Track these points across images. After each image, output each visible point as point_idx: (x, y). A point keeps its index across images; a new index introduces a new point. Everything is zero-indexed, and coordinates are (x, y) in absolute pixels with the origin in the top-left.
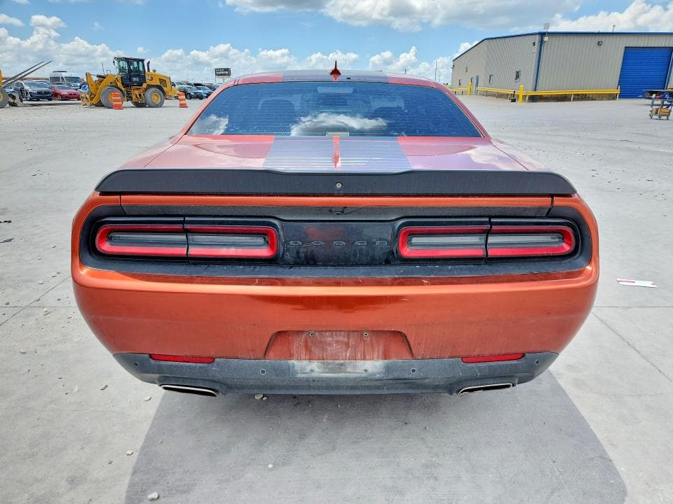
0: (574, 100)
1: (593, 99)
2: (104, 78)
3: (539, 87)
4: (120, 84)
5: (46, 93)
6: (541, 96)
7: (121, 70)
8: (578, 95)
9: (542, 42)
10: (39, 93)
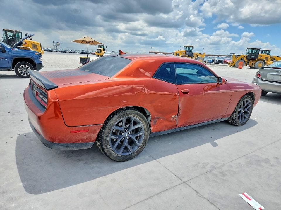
2: (239, 56)
4: (245, 59)
5: (221, 61)
7: (248, 53)
10: (219, 61)
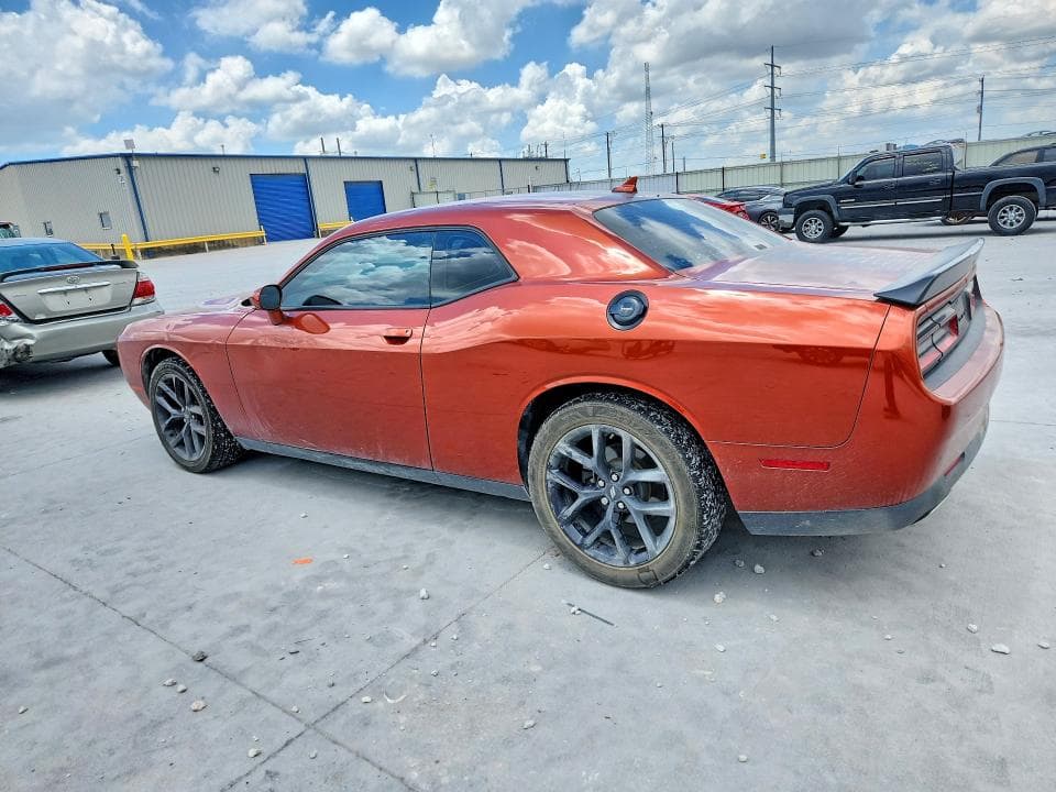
0: (210, 249)
1: (234, 247)
3: (151, 233)
6: (159, 247)
8: (213, 242)
9: (130, 169)
